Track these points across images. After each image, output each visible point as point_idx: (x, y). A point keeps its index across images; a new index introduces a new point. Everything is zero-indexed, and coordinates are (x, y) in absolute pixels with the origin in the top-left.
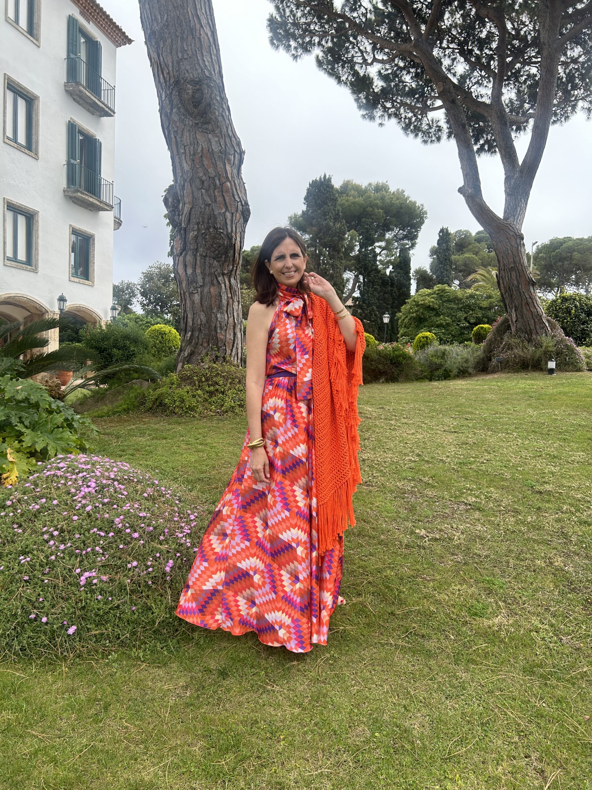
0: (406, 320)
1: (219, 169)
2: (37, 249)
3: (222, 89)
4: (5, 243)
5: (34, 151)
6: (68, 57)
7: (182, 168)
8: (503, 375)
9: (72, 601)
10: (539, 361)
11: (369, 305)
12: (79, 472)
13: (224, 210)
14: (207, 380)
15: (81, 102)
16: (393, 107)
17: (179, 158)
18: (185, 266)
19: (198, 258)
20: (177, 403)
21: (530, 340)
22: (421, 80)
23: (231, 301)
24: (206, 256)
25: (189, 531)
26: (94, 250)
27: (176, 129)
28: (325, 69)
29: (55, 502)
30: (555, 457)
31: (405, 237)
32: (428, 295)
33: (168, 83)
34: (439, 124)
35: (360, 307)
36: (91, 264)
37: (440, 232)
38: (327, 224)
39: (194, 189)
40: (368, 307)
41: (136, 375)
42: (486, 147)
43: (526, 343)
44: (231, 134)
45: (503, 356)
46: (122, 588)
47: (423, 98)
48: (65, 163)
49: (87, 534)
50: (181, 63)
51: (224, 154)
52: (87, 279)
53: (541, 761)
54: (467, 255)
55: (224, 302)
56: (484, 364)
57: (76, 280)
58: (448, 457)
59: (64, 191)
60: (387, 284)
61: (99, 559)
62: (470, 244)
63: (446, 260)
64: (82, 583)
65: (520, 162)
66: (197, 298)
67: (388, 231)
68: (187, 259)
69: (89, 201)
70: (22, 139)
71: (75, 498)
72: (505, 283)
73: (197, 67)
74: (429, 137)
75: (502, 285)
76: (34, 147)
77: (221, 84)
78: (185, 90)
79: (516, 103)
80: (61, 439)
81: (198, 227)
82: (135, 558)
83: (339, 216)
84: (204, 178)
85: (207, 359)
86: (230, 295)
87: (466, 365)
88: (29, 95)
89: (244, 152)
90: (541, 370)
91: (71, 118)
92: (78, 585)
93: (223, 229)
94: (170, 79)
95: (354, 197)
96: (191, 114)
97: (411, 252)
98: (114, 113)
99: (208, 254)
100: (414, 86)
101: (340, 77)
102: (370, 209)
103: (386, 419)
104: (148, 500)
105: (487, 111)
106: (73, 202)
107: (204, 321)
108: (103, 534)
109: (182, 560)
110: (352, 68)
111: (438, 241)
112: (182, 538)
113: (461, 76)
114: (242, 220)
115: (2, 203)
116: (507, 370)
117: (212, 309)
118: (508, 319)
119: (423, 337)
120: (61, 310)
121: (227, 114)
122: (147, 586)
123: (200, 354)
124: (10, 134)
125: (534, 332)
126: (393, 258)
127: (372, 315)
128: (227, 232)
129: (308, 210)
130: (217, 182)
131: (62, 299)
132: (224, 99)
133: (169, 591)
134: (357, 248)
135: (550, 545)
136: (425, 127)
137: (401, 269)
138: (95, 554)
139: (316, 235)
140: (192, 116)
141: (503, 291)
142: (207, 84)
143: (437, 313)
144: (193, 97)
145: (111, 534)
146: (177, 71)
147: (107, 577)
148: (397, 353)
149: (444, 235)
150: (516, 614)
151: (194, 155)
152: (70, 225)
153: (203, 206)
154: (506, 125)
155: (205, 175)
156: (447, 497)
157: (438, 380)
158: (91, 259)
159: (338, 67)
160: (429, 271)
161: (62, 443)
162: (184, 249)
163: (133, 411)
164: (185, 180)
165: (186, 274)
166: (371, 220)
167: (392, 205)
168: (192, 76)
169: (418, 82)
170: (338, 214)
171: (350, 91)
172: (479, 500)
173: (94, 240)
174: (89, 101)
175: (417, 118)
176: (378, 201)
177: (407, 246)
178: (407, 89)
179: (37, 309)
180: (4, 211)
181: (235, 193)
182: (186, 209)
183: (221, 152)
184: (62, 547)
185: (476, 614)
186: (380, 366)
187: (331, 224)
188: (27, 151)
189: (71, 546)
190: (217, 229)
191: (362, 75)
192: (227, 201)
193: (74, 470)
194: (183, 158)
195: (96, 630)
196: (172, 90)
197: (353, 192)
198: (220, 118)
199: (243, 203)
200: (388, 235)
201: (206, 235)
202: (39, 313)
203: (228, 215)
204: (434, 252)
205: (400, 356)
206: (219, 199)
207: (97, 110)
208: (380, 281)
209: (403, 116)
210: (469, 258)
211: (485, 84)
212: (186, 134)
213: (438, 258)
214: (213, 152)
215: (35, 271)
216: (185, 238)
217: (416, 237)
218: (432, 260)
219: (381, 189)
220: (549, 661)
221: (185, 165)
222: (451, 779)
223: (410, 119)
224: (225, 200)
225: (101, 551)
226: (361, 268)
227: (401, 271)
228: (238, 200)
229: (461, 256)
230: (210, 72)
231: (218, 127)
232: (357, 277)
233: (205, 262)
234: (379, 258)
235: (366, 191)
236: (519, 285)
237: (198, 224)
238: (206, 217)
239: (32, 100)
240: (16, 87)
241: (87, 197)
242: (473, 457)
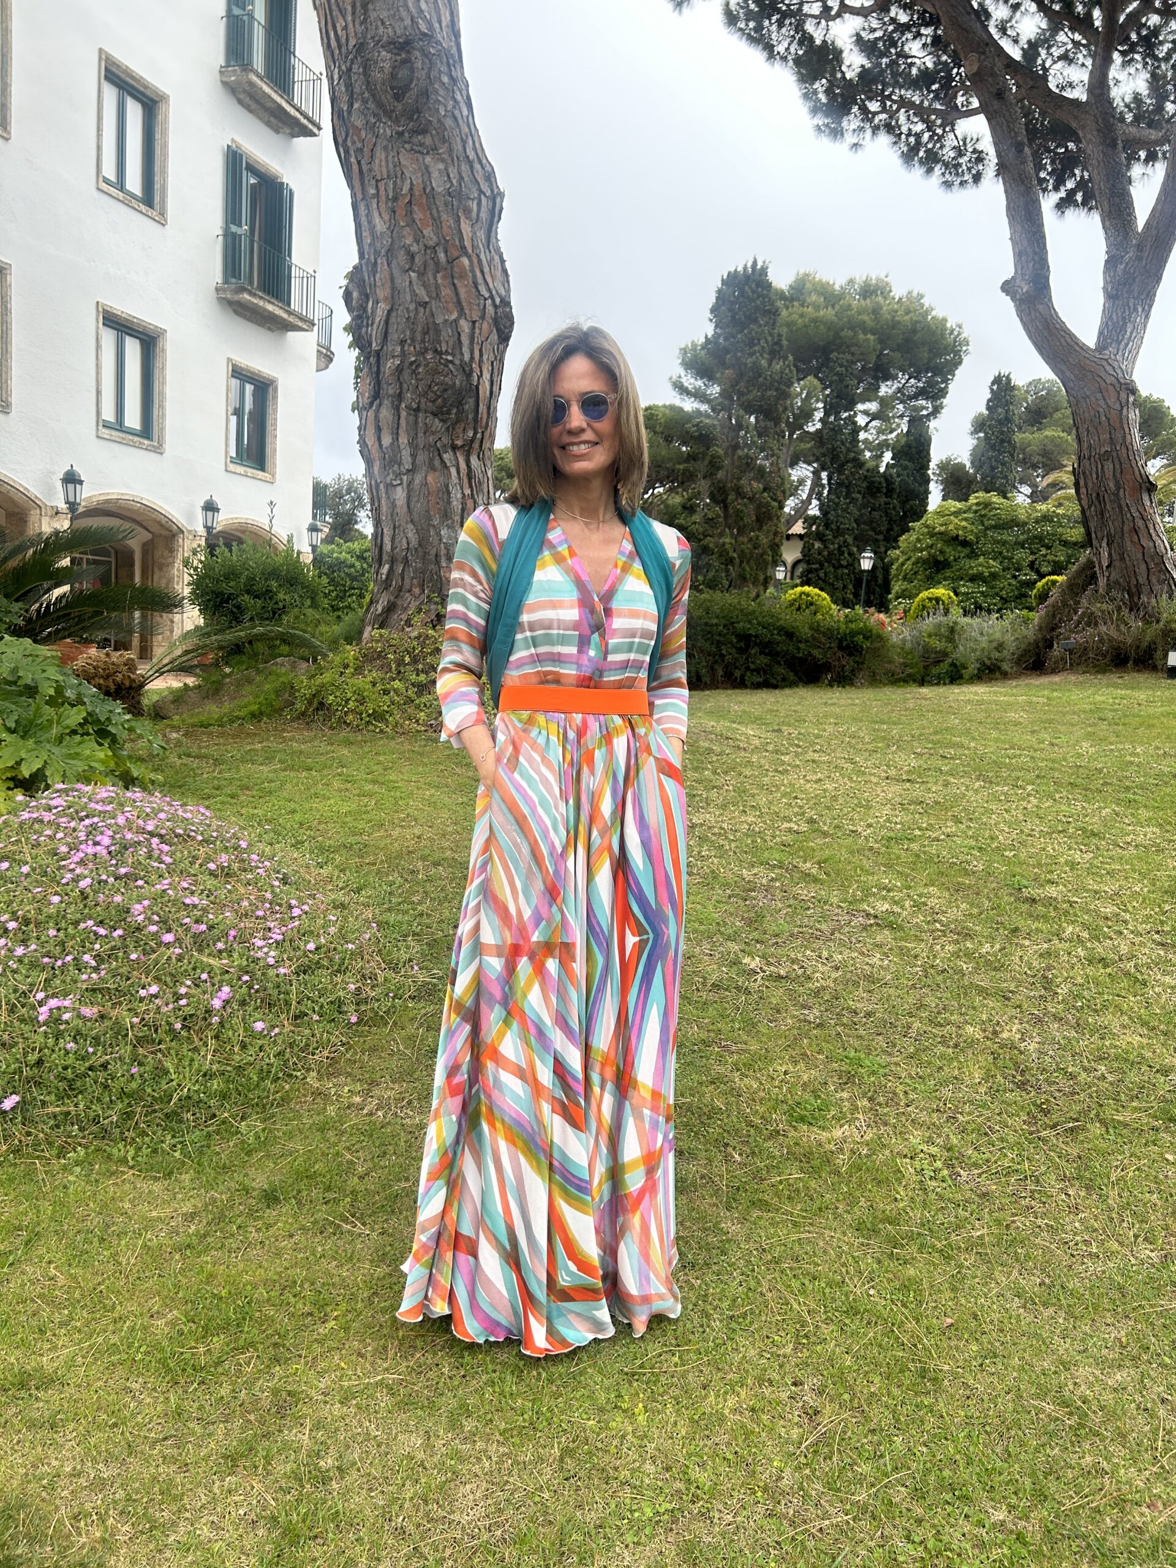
0: (908, 566)
1: (445, 230)
2: (162, 406)
3: (455, 59)
4: (98, 393)
5: (157, 207)
6: (229, 15)
7: (372, 229)
8: (1072, 678)
9: (18, 1051)
10: (1150, 651)
11: (838, 533)
12: (87, 816)
13: (454, 316)
14: (415, 661)
15: (253, 106)
16: (884, 110)
17: (367, 207)
18: (379, 429)
19: (403, 414)
20: (351, 705)
21: (1134, 607)
22: (945, 52)
23: (470, 503)
24: (417, 410)
25: (280, 937)
26: (275, 411)
27: (359, 145)
28: (741, 29)
29: (25, 869)
30: (1094, 834)
31: (921, 393)
32: (956, 514)
33: (344, 50)
34: (979, 147)
35: (819, 536)
36: (269, 440)
37: (993, 383)
38: (754, 363)
39: (396, 272)
40: (835, 537)
41: (285, 649)
42: (1079, 197)
43: (1125, 612)
44: (472, 155)
45: (1076, 639)
46: (119, 1032)
47: (947, 92)
48: (220, 232)
49: (71, 930)
50: (370, 6)
51: (456, 197)
52: (263, 469)
53: (820, 1393)
54: (1048, 433)
55: (456, 504)
56: (1038, 655)
57: (240, 469)
58: (870, 826)
59: (217, 290)
60: (879, 490)
61: (84, 977)
62: (1057, 410)
63: (1002, 441)
64: (41, 1018)
65: (1141, 223)
66: (400, 494)
67: (886, 379)
68: (381, 416)
69: (266, 310)
70: (134, 183)
71: (63, 863)
72: (1090, 485)
73: (404, 14)
74: (957, 174)
75: (1083, 490)
76: (157, 199)
77: (454, 51)
78: (376, 62)
79: (1148, 101)
80: (76, 756)
81: (402, 350)
82: (157, 979)
83: (781, 346)
84: (415, 248)
85: (417, 620)
86: (468, 492)
87: (997, 655)
88: (148, 93)
89: (501, 195)
90: (1154, 668)
91: (233, 140)
92: (34, 1021)
93: (453, 355)
94: (347, 40)
95: (817, 308)
96: (389, 114)
97: (933, 424)
98: (320, 129)
99: (423, 406)
100: (930, 65)
101: (773, 46)
102: (847, 333)
103: (777, 752)
104: (216, 876)
105: (1076, 117)
106: (236, 312)
107: (414, 542)
108: (102, 931)
109: (250, 987)
110: (799, 27)
111: (989, 401)
112: (260, 948)
113: (1029, 42)
114: (494, 337)
115: (94, 312)
116: (1082, 668)
117: (430, 518)
118: (1093, 562)
119: (930, 599)
120: (209, 529)
121: (465, 112)
122: (171, 1030)
123: (405, 609)
124: (110, 172)
125: (1145, 589)
126: (894, 435)
127: (842, 553)
128: (462, 360)
129: (716, 336)
130: (442, 256)
131: (210, 507)
132: (457, 83)
133: (212, 1044)
134: (819, 415)
135: (1008, 999)
136: (948, 154)
137: (911, 460)
138: (79, 966)
139: (732, 386)
140: (390, 118)
141: (1085, 503)
142: (422, 50)
143: (973, 551)
144: (393, 76)
145: (119, 932)
146: (361, 23)
147: (95, 1010)
148: (853, 626)
149: (1002, 388)
150: (886, 1124)
151: (395, 199)
152: (229, 360)
153: (412, 307)
154: (1114, 145)
155: (417, 241)
156: (835, 900)
157: (938, 684)
158: (269, 428)
159: (770, 25)
160: (968, 465)
161: (79, 763)
162: (376, 395)
163: (269, 716)
164: (377, 253)
165: (381, 446)
166: (849, 357)
167: (895, 325)
168: (391, 34)
169: (938, 57)
170: (778, 343)
171: (794, 78)
172: (897, 909)
173: (276, 390)
174: (269, 104)
175: (934, 134)
176: (865, 318)
177: (925, 412)
178: (914, 71)
179: (162, 525)
180: (98, 328)
181: (480, 280)
182: (379, 312)
183: (450, 194)
184: (20, 951)
185: (802, 1119)
186: (816, 653)
187: (764, 363)
188: (143, 208)
189: (36, 950)
190: (440, 353)
191: (818, 42)
192: (463, 296)
193: (77, 812)
194: (375, 206)
195: (58, 1106)
196: (352, 62)
197: (814, 297)
198: (449, 122)
199: (498, 301)
200: (885, 389)
201: (418, 366)
202: (165, 533)
203: (465, 326)
204: (980, 425)
205: (859, 632)
206: (446, 292)
207: (285, 123)
208: (865, 485)
209: (904, 129)
210: (1052, 439)
211: (1081, 60)
212: (380, 154)
213: (986, 438)
214: (431, 195)
215: (158, 450)
216: (378, 372)
217: (943, 393)
218: (975, 442)
219: (874, 292)
220: (916, 1215)
221: (377, 220)
222: (624, 1411)
223: (918, 136)
224: (457, 294)
225: (93, 963)
226: (824, 455)
227: (910, 465)
228: (487, 295)
229: (1036, 435)
230: (429, 23)
231: (444, 140)
232: (816, 474)
233: (416, 422)
234: (862, 436)
235: (841, 296)
236: (1118, 489)
237: (402, 342)
238: (419, 329)
239: (155, 102)
240: (123, 76)
241: (261, 303)
242: (920, 829)
